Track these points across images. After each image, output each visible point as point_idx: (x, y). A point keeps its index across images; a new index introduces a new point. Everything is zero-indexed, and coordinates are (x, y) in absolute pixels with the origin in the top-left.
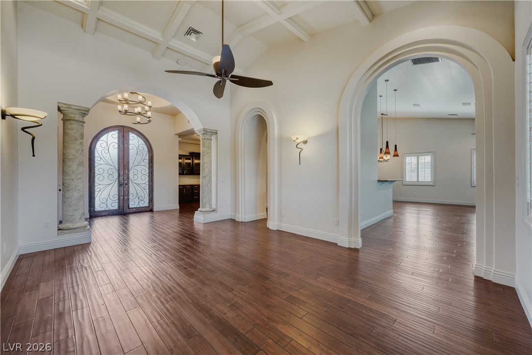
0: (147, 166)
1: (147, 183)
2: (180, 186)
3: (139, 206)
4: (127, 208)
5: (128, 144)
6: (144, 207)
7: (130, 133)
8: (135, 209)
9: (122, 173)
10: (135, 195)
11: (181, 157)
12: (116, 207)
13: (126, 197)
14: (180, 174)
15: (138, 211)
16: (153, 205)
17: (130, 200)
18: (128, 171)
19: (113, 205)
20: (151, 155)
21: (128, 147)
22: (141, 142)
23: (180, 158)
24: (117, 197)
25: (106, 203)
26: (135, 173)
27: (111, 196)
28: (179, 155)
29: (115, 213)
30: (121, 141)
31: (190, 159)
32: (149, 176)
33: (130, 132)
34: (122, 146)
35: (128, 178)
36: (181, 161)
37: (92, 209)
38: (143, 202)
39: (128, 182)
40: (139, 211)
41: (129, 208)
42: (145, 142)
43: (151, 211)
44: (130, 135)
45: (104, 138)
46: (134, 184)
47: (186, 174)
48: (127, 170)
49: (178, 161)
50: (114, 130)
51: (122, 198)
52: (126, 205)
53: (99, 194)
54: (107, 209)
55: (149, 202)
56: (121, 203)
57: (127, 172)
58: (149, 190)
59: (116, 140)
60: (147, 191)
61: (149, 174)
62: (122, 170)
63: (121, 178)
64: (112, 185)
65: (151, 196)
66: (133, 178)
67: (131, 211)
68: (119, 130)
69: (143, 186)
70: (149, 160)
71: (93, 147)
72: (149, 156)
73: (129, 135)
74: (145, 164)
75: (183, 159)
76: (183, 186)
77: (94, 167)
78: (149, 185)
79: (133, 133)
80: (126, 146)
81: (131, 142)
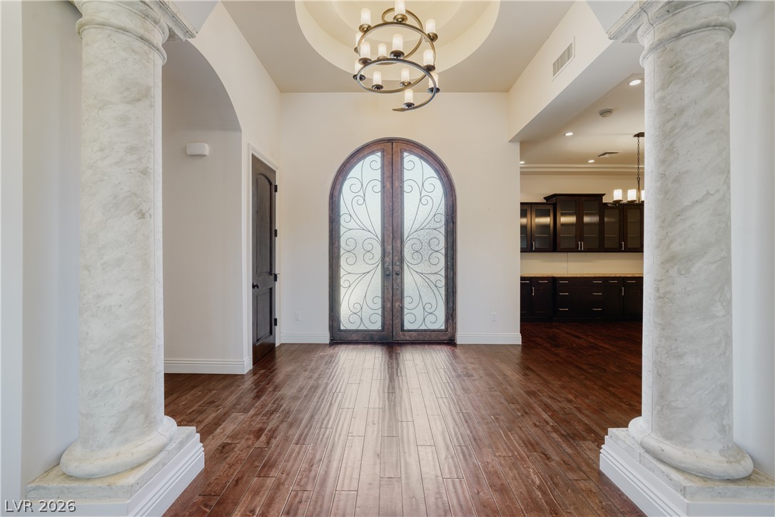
0: (443, 230)
1: (443, 273)
2: (522, 278)
3: (423, 327)
4: (399, 329)
5: (402, 181)
6: (434, 331)
7: (405, 154)
8: (414, 334)
9: (389, 248)
10: (416, 299)
11: (526, 208)
12: (377, 326)
13: (397, 304)
14: (523, 250)
15: (421, 338)
16: (454, 329)
17: (406, 311)
18: (402, 242)
19: (373, 319)
20: (450, 203)
21: (402, 187)
22: (429, 171)
23: (523, 214)
24: (379, 301)
25: (359, 314)
26: (417, 247)
27: (369, 300)
28: (521, 204)
29: (376, 338)
30: (388, 174)
31: (546, 214)
32: (446, 256)
33: (405, 150)
34: (388, 185)
35: (402, 260)
36: (524, 221)
37: (335, 325)
38: (431, 318)
39: (402, 268)
40: (426, 340)
41: (402, 330)
42: (437, 171)
43: (451, 342)
44: (406, 160)
45: (355, 172)
46: (414, 273)
47: (538, 250)
48: (399, 241)
49: (518, 221)
50: (373, 153)
51: (389, 305)
52: (397, 321)
53: (348, 295)
54: (362, 328)
55: (447, 321)
56: (389, 317)
57: (399, 245)
58: (447, 290)
59: (378, 175)
60: (443, 291)
61: (447, 249)
62: (390, 242)
63: (388, 259)
64: (371, 273)
65: (451, 304)
66: (412, 261)
67: (408, 338)
68: (383, 151)
69: (433, 278)
70: (447, 215)
71: (336, 193)
72: (446, 205)
73: (402, 158)
74: (438, 225)
75: (529, 216)
76: (530, 279)
77: (339, 237)
78: (446, 277)
79: (411, 152)
80: (396, 184)
81: (407, 175)
